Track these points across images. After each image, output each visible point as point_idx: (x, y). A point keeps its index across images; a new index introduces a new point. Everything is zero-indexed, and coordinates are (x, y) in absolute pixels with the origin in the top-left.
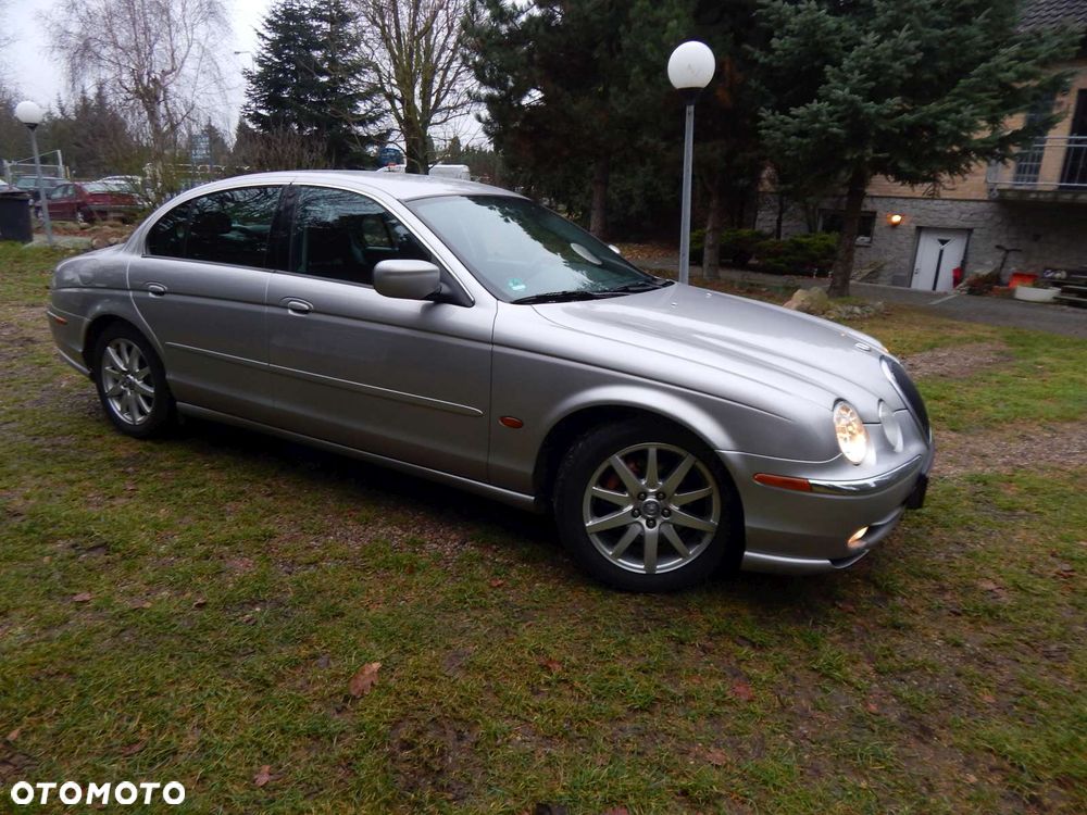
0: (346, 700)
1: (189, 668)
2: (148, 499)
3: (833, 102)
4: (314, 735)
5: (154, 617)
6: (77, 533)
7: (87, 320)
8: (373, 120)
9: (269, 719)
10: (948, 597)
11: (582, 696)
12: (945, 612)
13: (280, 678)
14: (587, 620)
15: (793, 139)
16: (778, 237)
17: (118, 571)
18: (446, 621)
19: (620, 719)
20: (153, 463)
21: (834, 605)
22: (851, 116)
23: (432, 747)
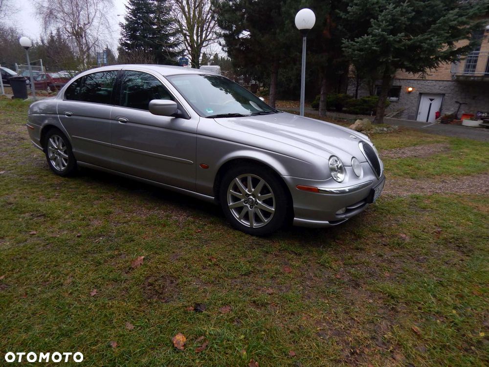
0: (130, 269)
1: (71, 257)
2: (63, 199)
3: (374, 35)
4: (115, 280)
5: (60, 240)
6: (34, 211)
7: (41, 127)
8: (176, 45)
9: (99, 274)
10: (384, 239)
11: (222, 270)
12: (380, 244)
13: (106, 261)
14: (232, 244)
15: (356, 52)
16: (356, 97)
17: (48, 224)
18: (175, 244)
19: (236, 278)
20: (67, 186)
21: (334, 241)
22: (382, 41)
23: (160, 285)
